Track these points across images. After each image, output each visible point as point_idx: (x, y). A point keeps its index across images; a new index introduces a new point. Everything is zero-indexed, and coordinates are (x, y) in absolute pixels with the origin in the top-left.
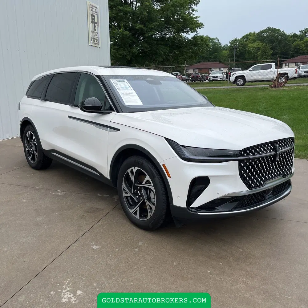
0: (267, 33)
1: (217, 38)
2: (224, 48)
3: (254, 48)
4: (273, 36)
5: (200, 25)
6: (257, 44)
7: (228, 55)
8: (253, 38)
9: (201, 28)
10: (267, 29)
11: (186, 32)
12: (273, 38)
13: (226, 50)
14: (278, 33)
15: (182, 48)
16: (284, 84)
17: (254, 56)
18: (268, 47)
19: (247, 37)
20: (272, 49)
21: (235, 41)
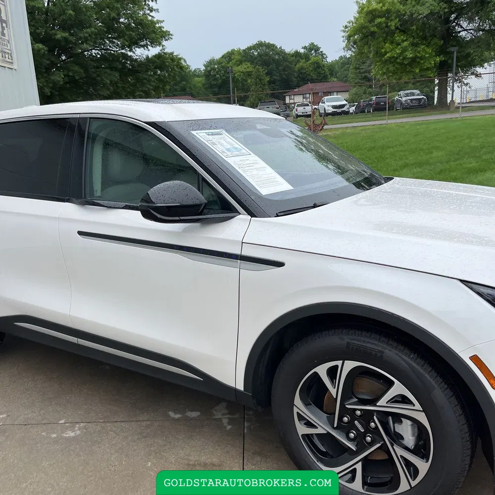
0: (257, 51)
1: (184, 58)
2: (195, 74)
3: (242, 72)
4: (267, 54)
5: (166, 35)
6: (246, 67)
7: (204, 85)
8: (238, 57)
9: (168, 39)
10: (257, 44)
11: (143, 46)
12: (267, 58)
13: (198, 76)
14: (273, 50)
15: (140, 73)
16: (323, 127)
17: (243, 85)
18: (262, 71)
19: (229, 56)
20: (267, 74)
21: (211, 63)
